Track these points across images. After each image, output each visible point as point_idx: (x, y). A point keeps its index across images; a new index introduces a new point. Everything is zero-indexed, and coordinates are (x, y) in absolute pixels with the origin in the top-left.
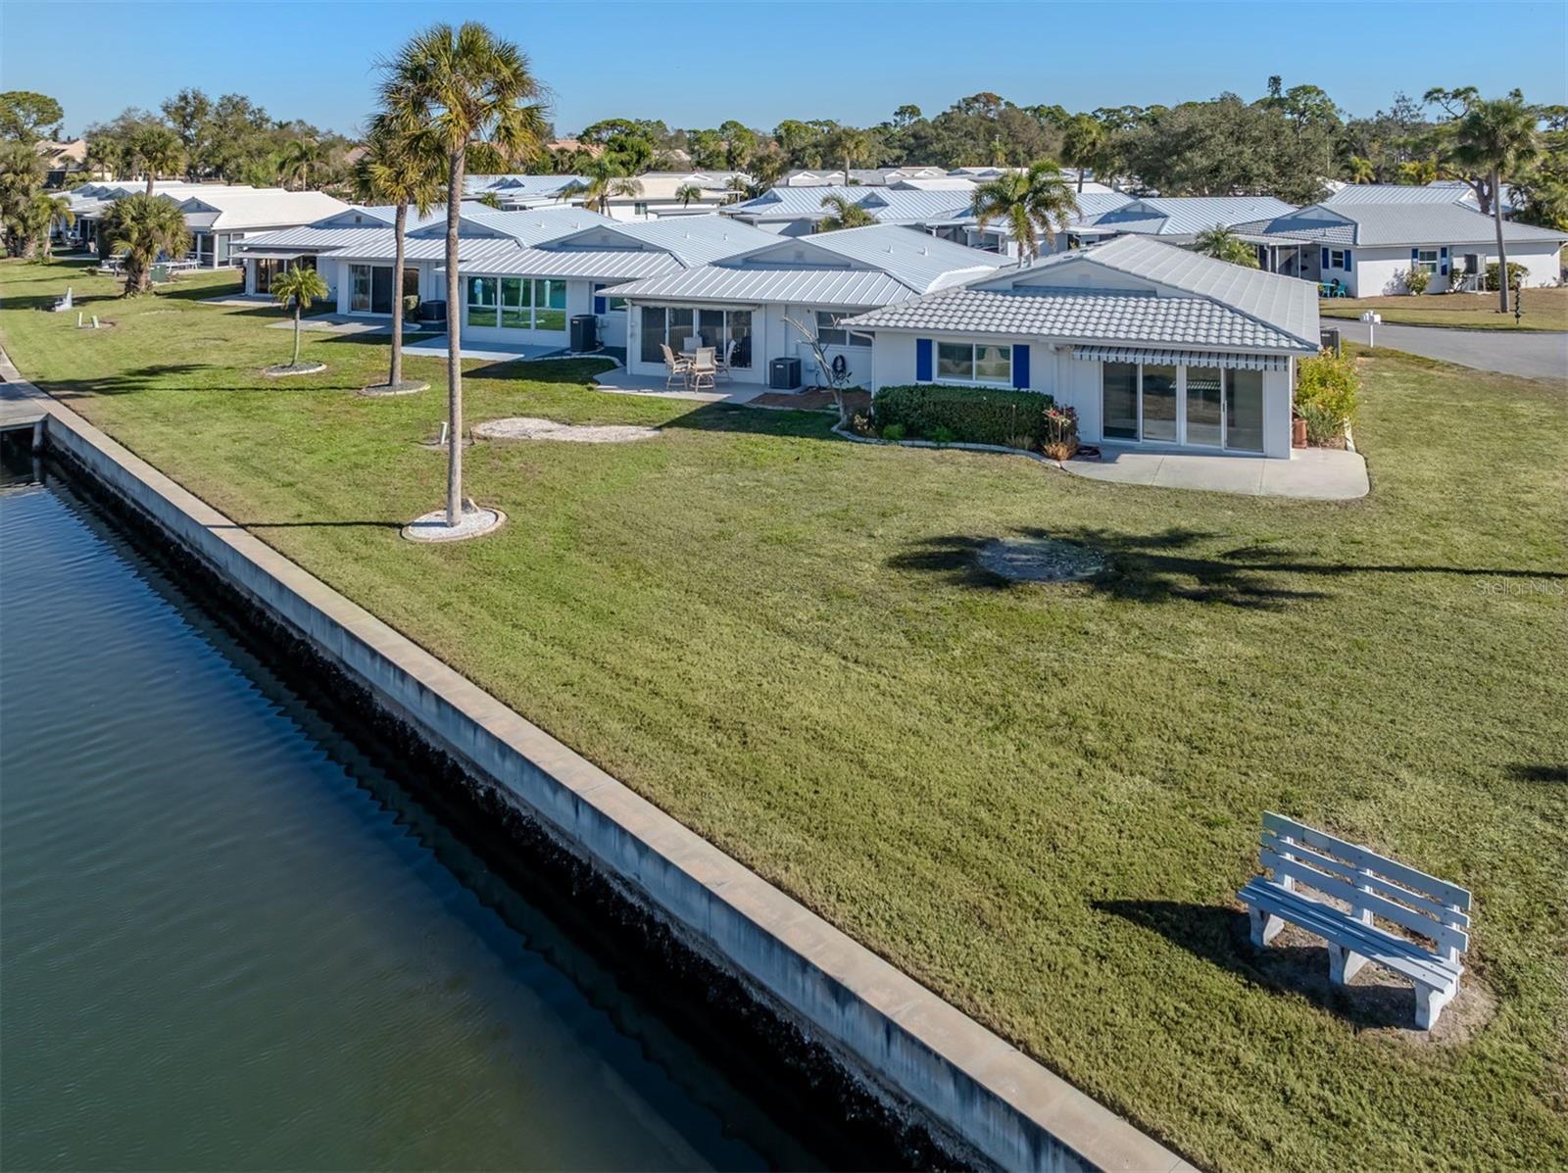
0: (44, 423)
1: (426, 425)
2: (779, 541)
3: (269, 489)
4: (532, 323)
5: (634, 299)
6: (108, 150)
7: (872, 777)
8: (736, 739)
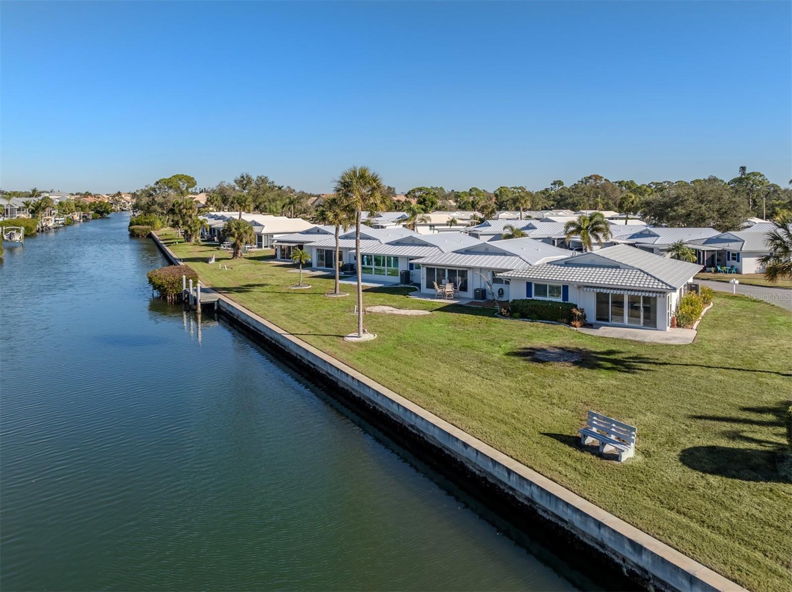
0: (218, 301)
1: (349, 307)
2: (468, 347)
3: (298, 324)
4: (386, 273)
5: (424, 265)
6: (215, 199)
7: (485, 405)
8: (446, 394)
